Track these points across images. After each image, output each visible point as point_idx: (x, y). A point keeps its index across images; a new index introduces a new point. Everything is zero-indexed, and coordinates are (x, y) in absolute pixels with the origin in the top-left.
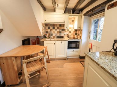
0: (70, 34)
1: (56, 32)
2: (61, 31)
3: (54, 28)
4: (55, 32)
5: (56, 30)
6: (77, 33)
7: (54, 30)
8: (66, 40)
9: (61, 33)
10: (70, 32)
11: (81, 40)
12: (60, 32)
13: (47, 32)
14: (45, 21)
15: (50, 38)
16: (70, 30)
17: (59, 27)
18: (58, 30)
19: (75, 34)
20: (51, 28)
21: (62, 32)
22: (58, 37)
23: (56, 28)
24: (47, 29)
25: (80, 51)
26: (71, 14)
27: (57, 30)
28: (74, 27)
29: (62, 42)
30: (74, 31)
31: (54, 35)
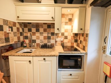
0: (66, 41)
1: (42, 38)
2: (50, 35)
3: (38, 30)
4: (40, 38)
5: (41, 34)
6: (78, 39)
7: (38, 34)
8: (54, 56)
9: (50, 39)
10: (66, 38)
11: (86, 54)
12: (48, 36)
13: (26, 37)
14: (18, 17)
15: (30, 46)
16: (66, 34)
17: (46, 29)
18: (45, 34)
19: (74, 40)
20: (34, 30)
21: (52, 37)
22: (45, 46)
23: (41, 30)
24: (26, 33)
25: (84, 74)
26: (67, 5)
27: (43, 33)
28: (72, 30)
29: (44, 59)
30: (72, 35)
31: (38, 41)
